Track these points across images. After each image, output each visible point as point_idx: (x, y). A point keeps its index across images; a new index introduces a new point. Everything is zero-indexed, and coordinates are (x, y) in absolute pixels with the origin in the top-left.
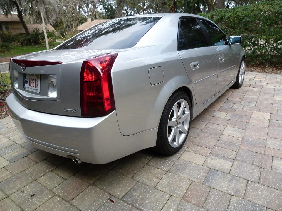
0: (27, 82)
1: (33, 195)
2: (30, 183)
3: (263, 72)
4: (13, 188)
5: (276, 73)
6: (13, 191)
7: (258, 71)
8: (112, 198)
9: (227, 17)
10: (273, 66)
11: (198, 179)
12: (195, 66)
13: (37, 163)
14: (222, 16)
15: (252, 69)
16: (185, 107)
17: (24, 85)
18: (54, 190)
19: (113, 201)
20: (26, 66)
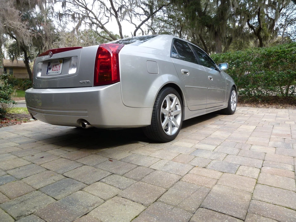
0: (50, 69)
1: (43, 157)
2: (39, 153)
3: (256, 107)
4: (25, 154)
5: (268, 108)
6: (24, 155)
7: (251, 107)
8: (111, 160)
9: (221, 58)
10: (265, 101)
11: (186, 152)
12: (185, 73)
13: (44, 145)
14: (217, 58)
15: (246, 105)
16: (177, 104)
17: (47, 72)
18: (61, 156)
19: (112, 161)
20: (53, 53)
